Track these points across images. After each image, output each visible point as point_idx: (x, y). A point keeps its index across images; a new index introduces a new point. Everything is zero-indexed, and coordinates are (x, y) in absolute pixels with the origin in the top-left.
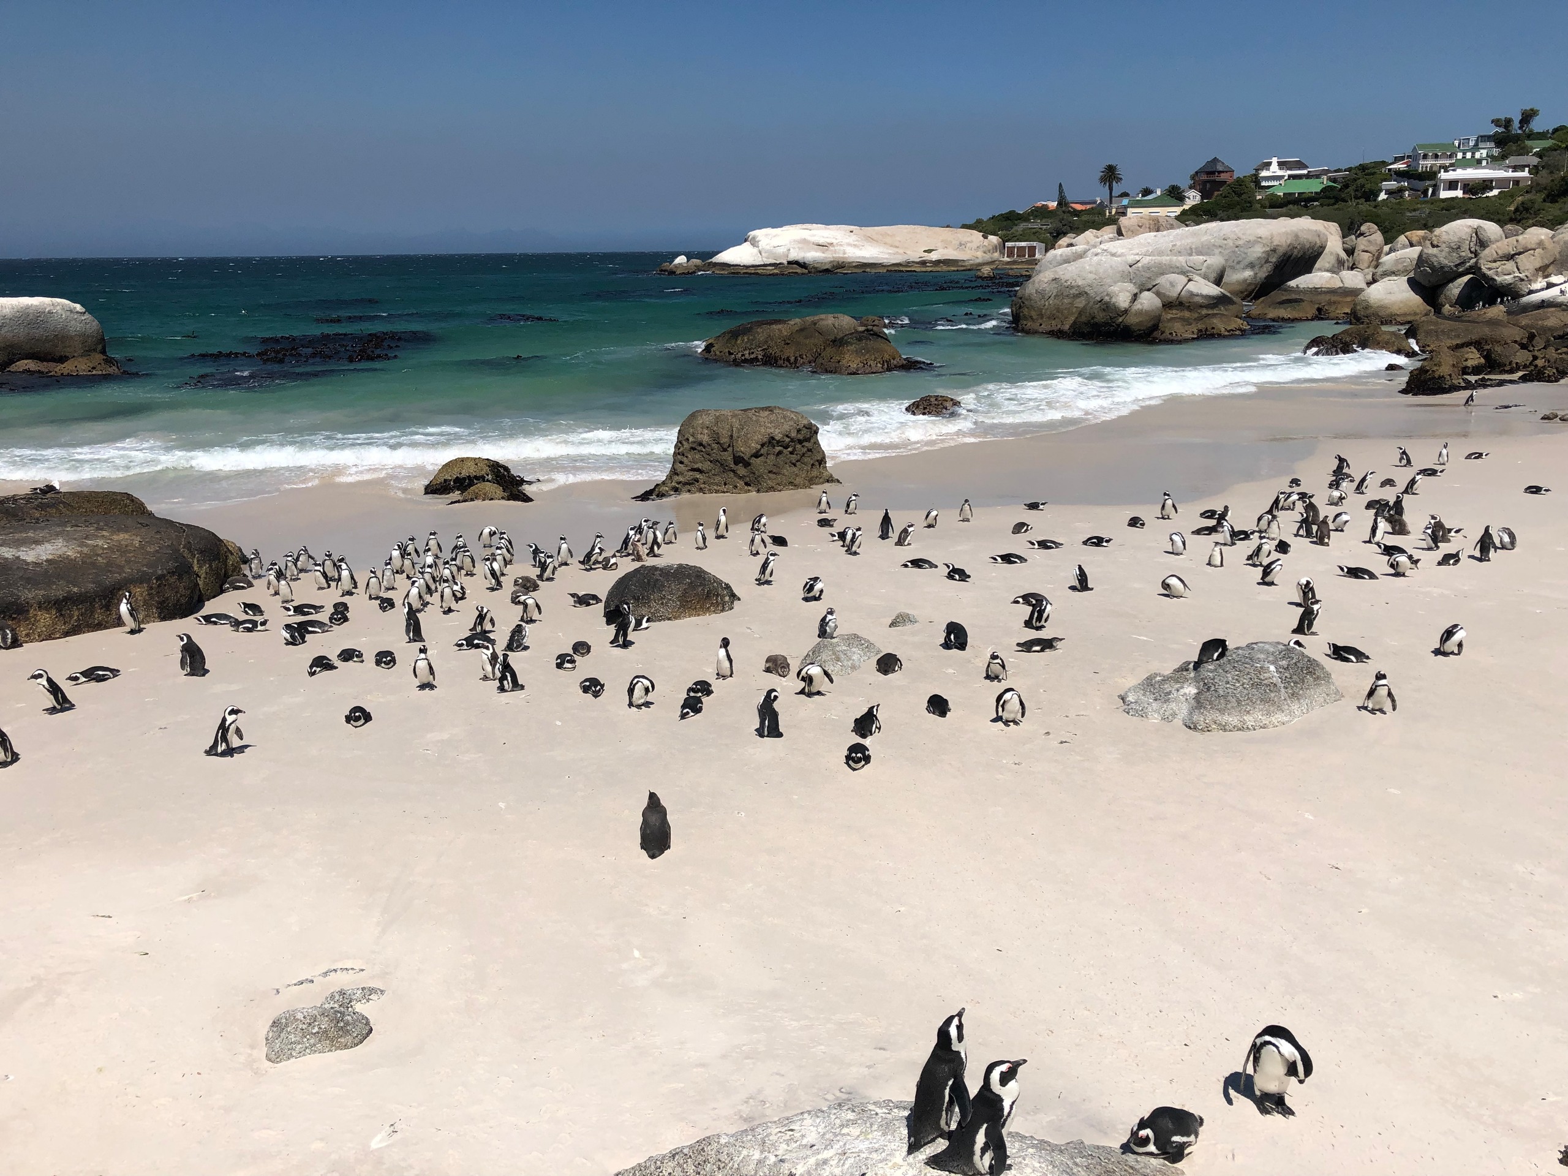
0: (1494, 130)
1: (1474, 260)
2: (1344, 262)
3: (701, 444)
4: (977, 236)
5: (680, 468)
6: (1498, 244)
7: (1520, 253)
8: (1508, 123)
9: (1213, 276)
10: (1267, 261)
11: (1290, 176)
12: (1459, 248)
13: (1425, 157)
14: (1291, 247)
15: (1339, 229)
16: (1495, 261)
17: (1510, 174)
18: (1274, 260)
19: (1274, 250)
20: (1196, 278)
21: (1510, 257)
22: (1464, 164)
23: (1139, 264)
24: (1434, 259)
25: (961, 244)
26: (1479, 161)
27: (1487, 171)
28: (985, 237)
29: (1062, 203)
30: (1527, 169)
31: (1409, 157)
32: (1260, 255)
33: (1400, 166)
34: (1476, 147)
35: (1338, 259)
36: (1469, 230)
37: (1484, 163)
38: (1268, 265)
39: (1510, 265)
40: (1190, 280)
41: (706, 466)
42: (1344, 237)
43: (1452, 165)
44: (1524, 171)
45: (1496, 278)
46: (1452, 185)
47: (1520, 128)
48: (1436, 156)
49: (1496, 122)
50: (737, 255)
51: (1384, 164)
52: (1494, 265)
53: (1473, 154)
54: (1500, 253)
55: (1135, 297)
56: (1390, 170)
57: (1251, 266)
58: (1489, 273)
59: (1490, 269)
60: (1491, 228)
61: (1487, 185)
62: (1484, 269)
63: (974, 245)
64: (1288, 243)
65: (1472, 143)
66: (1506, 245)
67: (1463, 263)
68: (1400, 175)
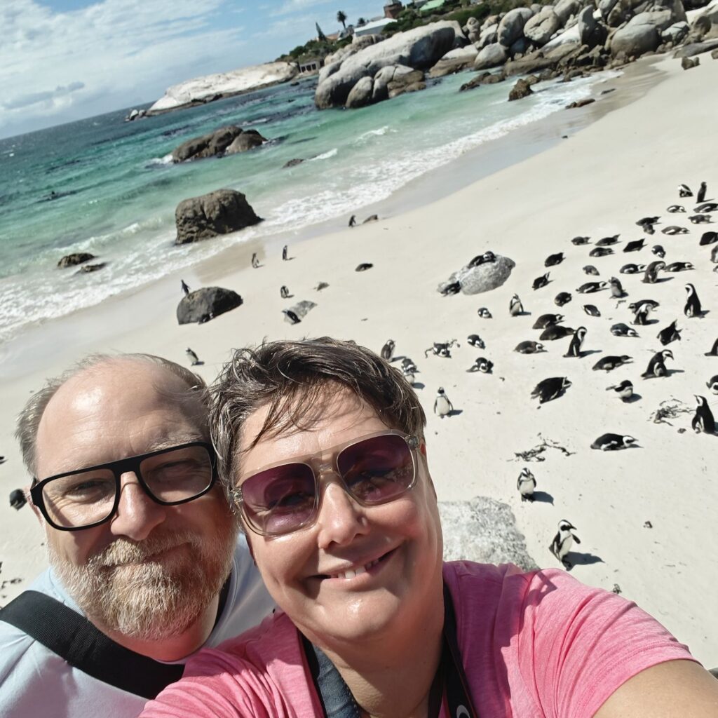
1: (523, 30)
2: (465, 40)
3: (189, 219)
4: (284, 65)
5: (183, 233)
7: (542, 22)
15: (458, 23)
16: (532, 28)
20: (399, 66)
21: (538, 25)
23: (370, 65)
25: (278, 71)
28: (289, 64)
29: (322, 36)
36: (516, 15)
39: (539, 29)
40: (396, 68)
41: (195, 229)
42: (462, 27)
50: (163, 104)
52: (531, 31)
55: (373, 83)
59: (530, 33)
63: (285, 69)
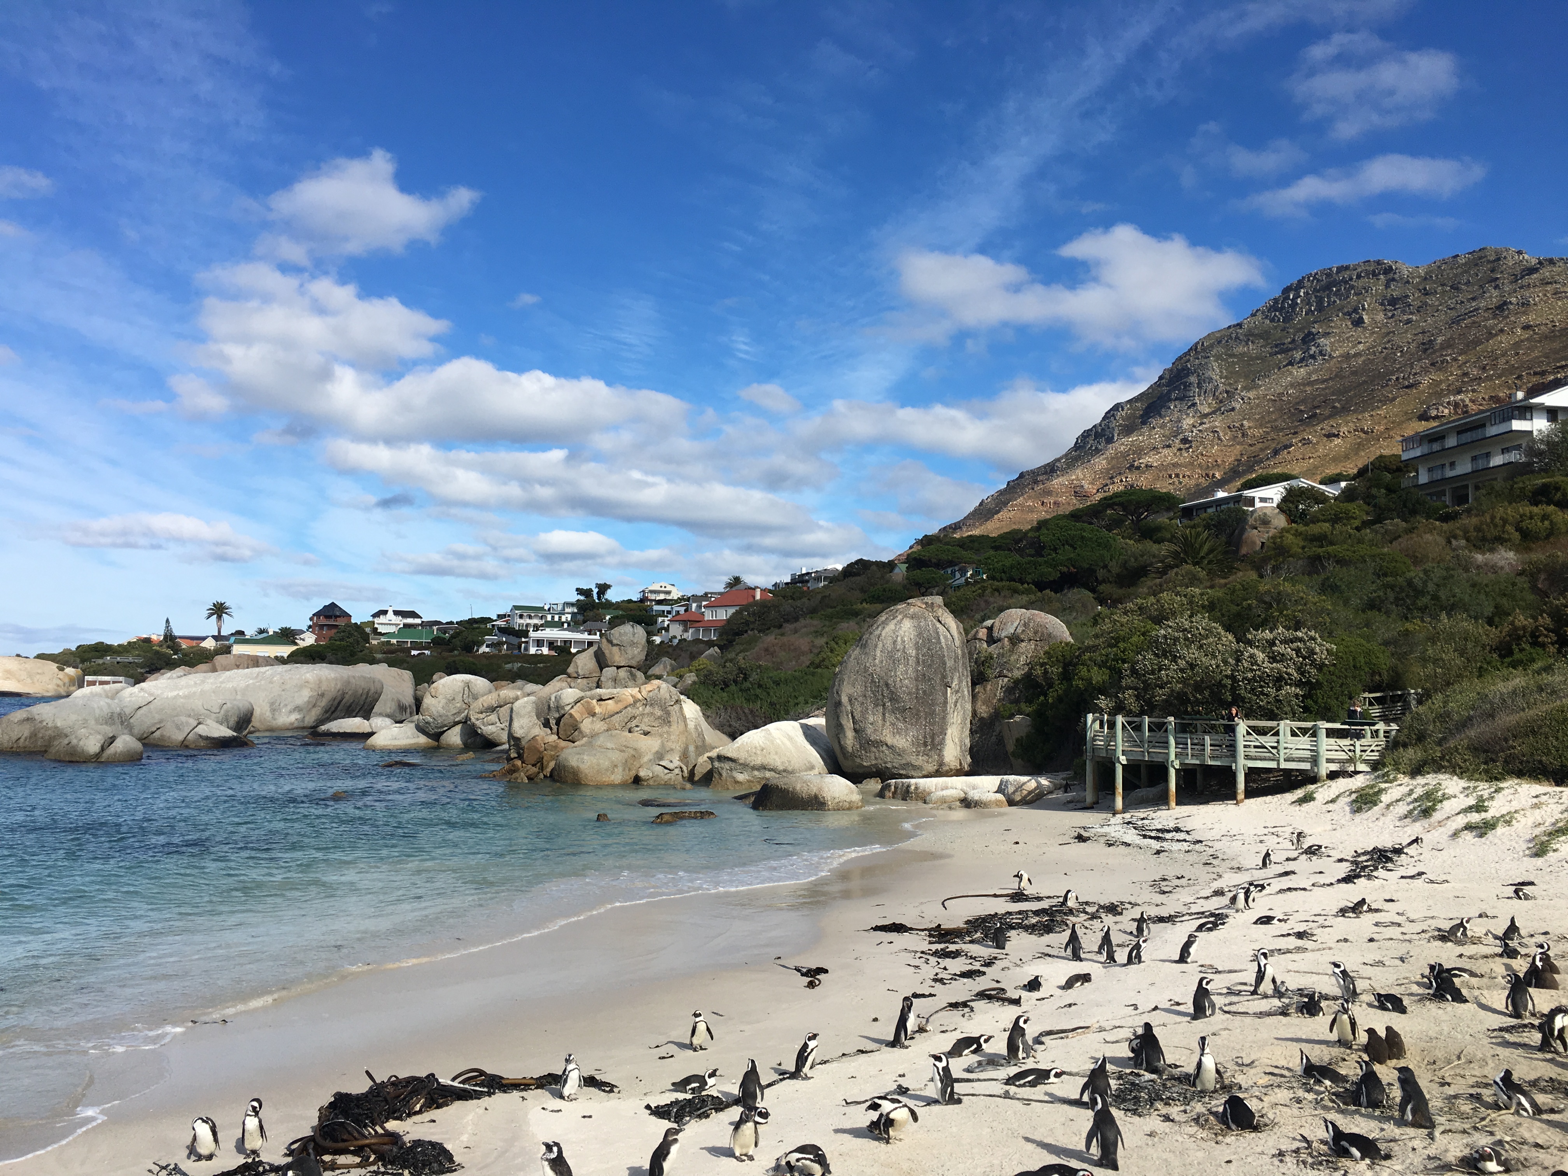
0: (575, 597)
1: (466, 712)
2: (406, 708)
4: (51, 668)
6: (485, 698)
7: (501, 707)
8: (587, 593)
9: (233, 721)
10: (314, 706)
11: (405, 625)
12: (454, 699)
13: (521, 616)
14: (340, 692)
15: (412, 676)
16: (482, 713)
17: (585, 636)
18: (323, 703)
19: (322, 695)
20: (209, 722)
21: (492, 709)
22: (552, 624)
24: (433, 709)
26: (563, 623)
27: (567, 632)
28: (62, 670)
29: (169, 638)
30: (598, 633)
31: (509, 616)
32: (306, 699)
33: (501, 623)
34: (562, 613)
35: (399, 705)
36: (462, 685)
37: (566, 625)
38: (316, 709)
39: (493, 717)
40: (199, 723)
42: (416, 685)
43: (542, 625)
44: (596, 634)
45: (482, 727)
46: (539, 643)
47: (599, 598)
48: (530, 617)
49: (580, 591)
51: (489, 620)
52: (482, 716)
53: (560, 617)
54: (485, 705)
55: (113, 739)
56: (493, 626)
57: (298, 709)
58: (478, 723)
59: (478, 719)
60: (479, 683)
61: (567, 643)
62: (473, 720)
63: (45, 677)
64: (339, 687)
65: (560, 608)
66: (490, 699)
67: (459, 713)
68: (503, 631)
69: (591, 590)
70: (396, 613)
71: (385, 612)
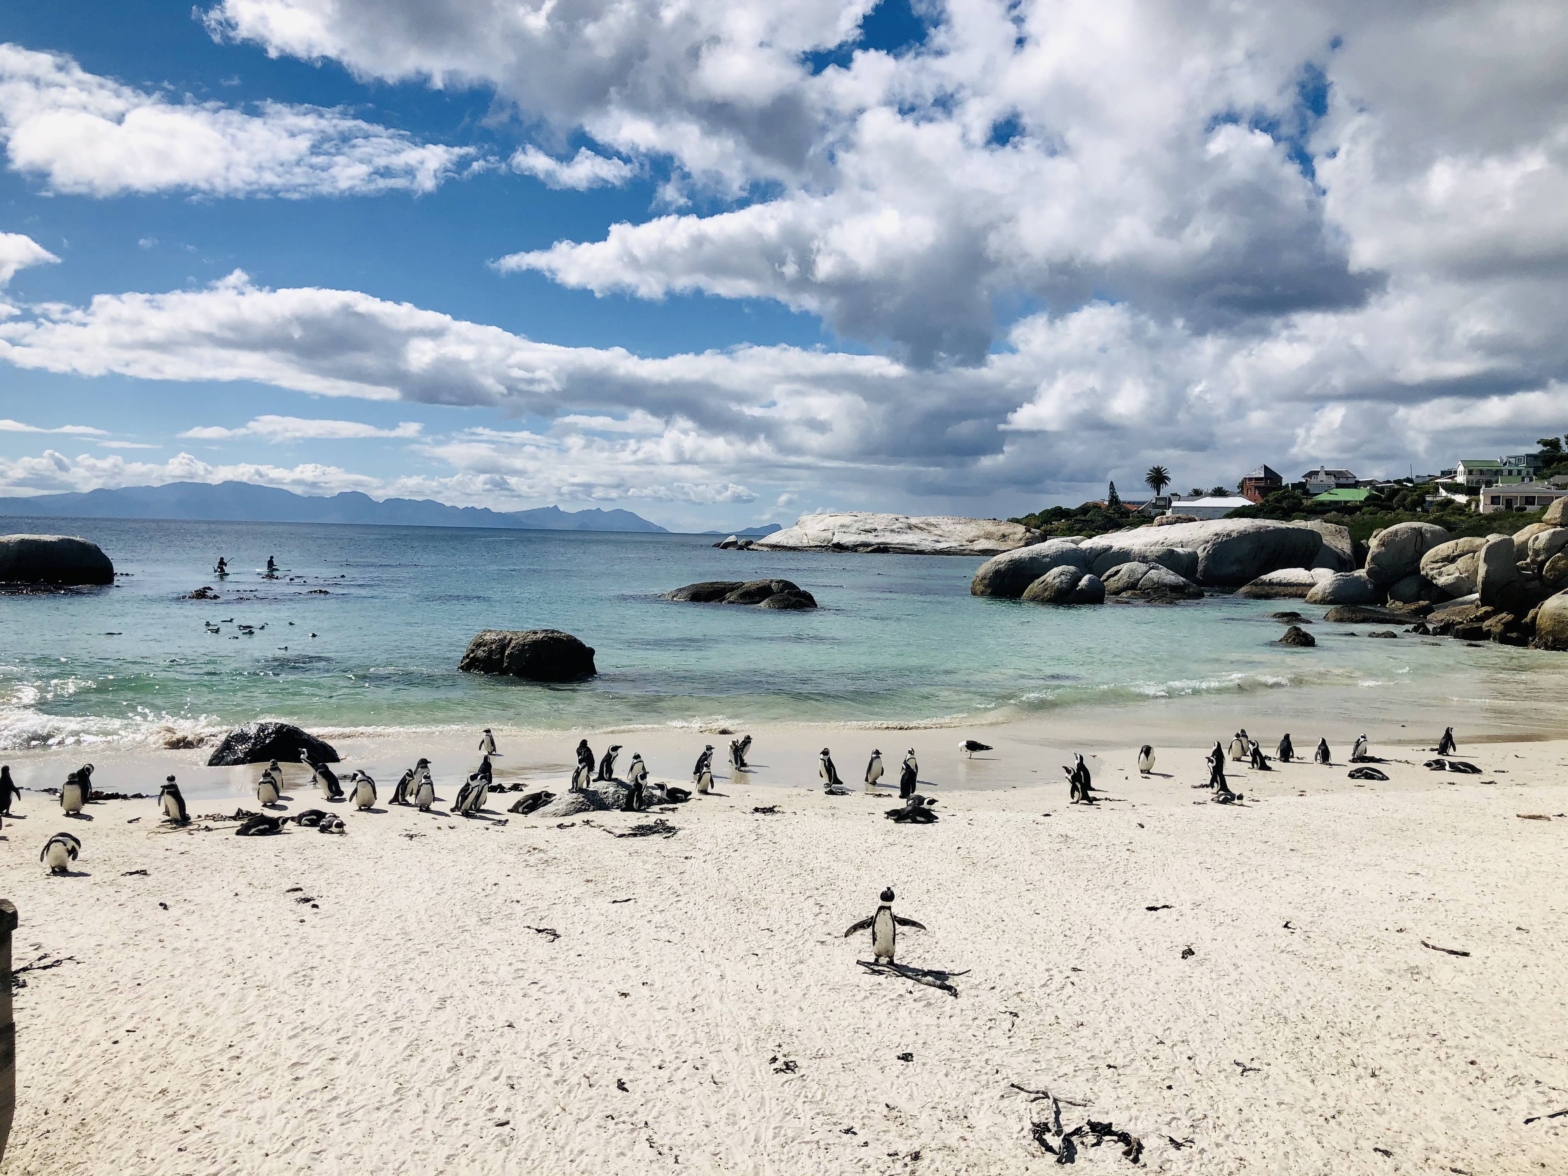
1: (1419, 562)
2: (1346, 563)
6: (1440, 546)
7: (1459, 556)
8: (1552, 443)
9: (1181, 566)
11: (1337, 485)
12: (1404, 548)
13: (1471, 472)
14: (1280, 544)
15: (1349, 533)
16: (1437, 562)
17: (1553, 491)
20: (1159, 567)
21: (1450, 559)
23: (1107, 553)
29: (1114, 501)
36: (1414, 532)
39: (1451, 567)
40: (1151, 569)
45: (1436, 579)
46: (1494, 500)
48: (1482, 472)
49: (1545, 443)
50: (785, 537)
51: (1432, 477)
52: (1434, 566)
54: (1441, 554)
55: (1078, 578)
56: (1435, 483)
58: (1432, 572)
59: (1432, 569)
61: (1529, 501)
62: (1427, 569)
64: (1277, 540)
65: (1519, 461)
66: (1447, 548)
67: (1410, 562)
68: (1447, 488)
69: (1558, 440)
70: (1328, 473)
71: (1317, 473)
